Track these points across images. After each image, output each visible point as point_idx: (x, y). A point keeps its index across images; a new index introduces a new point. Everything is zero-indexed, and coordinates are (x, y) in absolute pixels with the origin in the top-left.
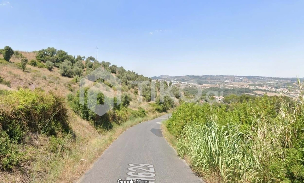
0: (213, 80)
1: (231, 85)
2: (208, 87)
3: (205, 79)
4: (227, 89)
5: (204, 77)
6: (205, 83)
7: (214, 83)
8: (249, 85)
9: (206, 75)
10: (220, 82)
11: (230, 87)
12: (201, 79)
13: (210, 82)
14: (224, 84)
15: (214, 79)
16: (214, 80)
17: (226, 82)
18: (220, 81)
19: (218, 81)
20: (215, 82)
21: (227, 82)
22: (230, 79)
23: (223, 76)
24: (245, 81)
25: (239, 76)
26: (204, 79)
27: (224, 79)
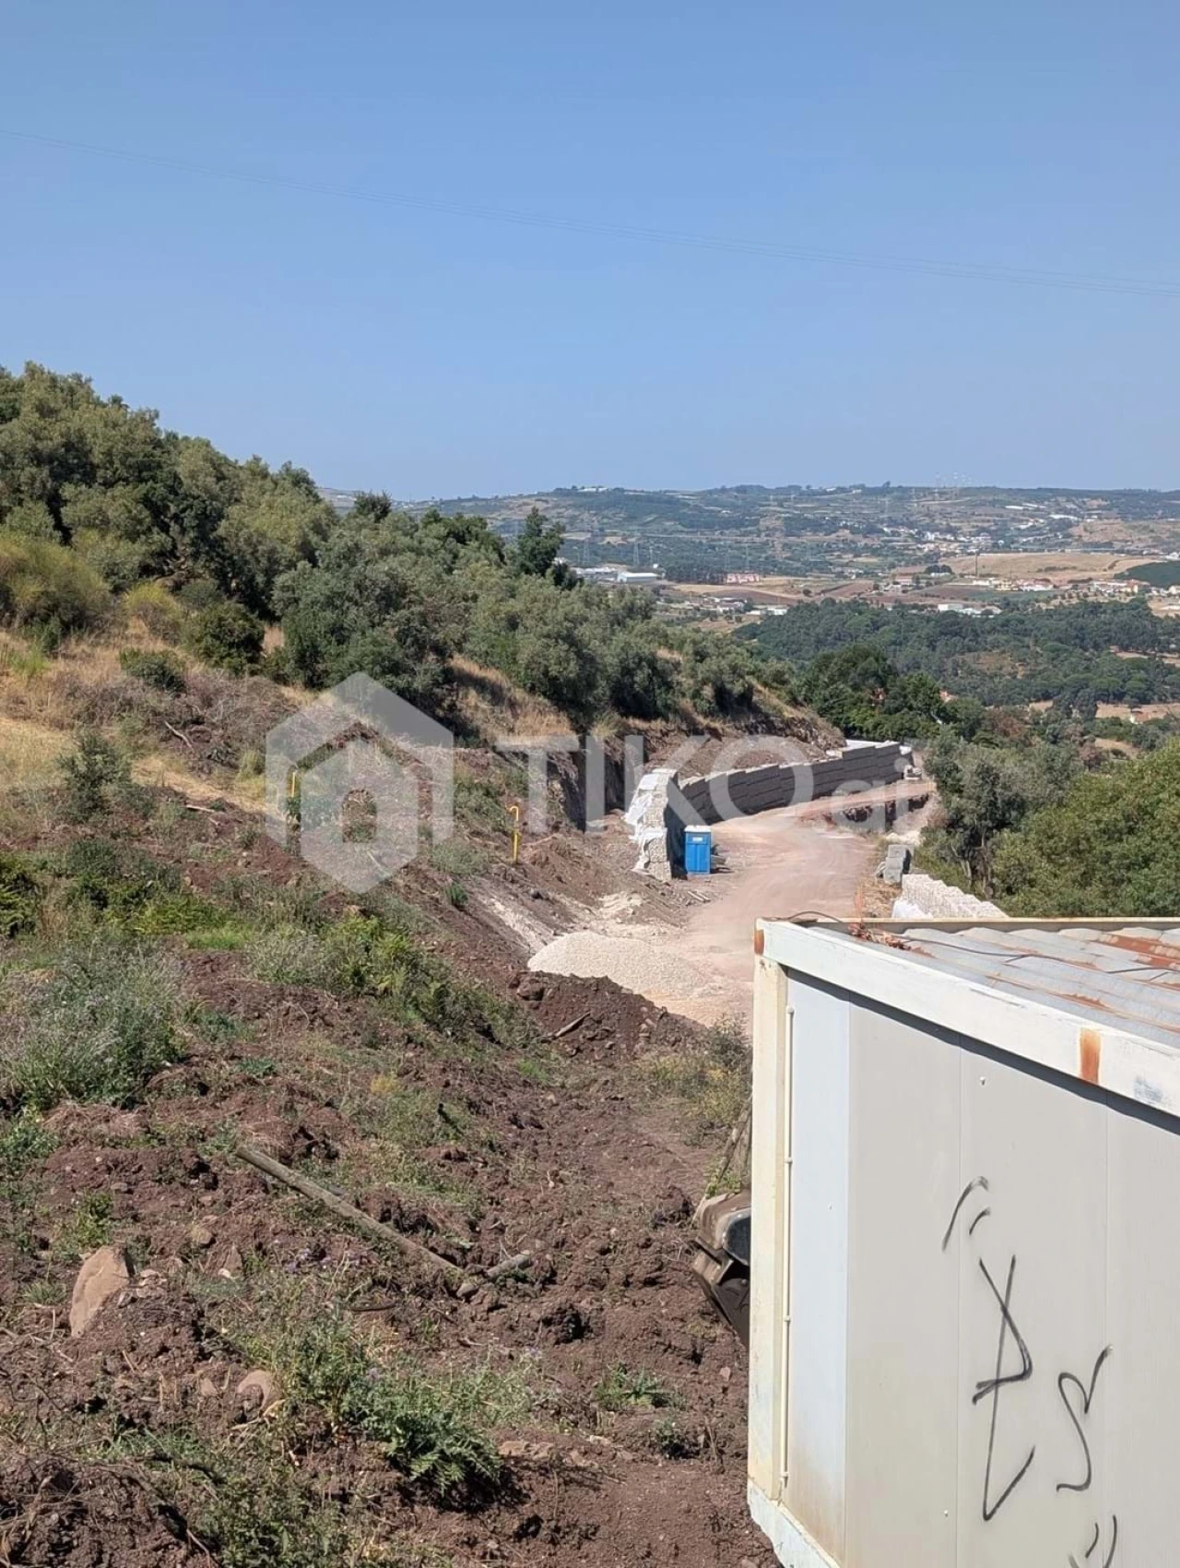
0: (808, 538)
1: (981, 583)
2: (774, 600)
3: (739, 524)
4: (951, 614)
5: (724, 507)
6: (740, 569)
7: (823, 567)
8: (1134, 573)
9: (742, 490)
10: (874, 552)
11: (969, 595)
12: (692, 525)
13: (781, 555)
14: (921, 569)
15: (816, 526)
16: (821, 536)
17: (927, 548)
18: (875, 541)
19: (862, 542)
20: (829, 550)
21: (936, 555)
22: (964, 517)
23: (904, 494)
24: (1098, 538)
25: (1038, 495)
26: (726, 524)
27: (911, 525)
